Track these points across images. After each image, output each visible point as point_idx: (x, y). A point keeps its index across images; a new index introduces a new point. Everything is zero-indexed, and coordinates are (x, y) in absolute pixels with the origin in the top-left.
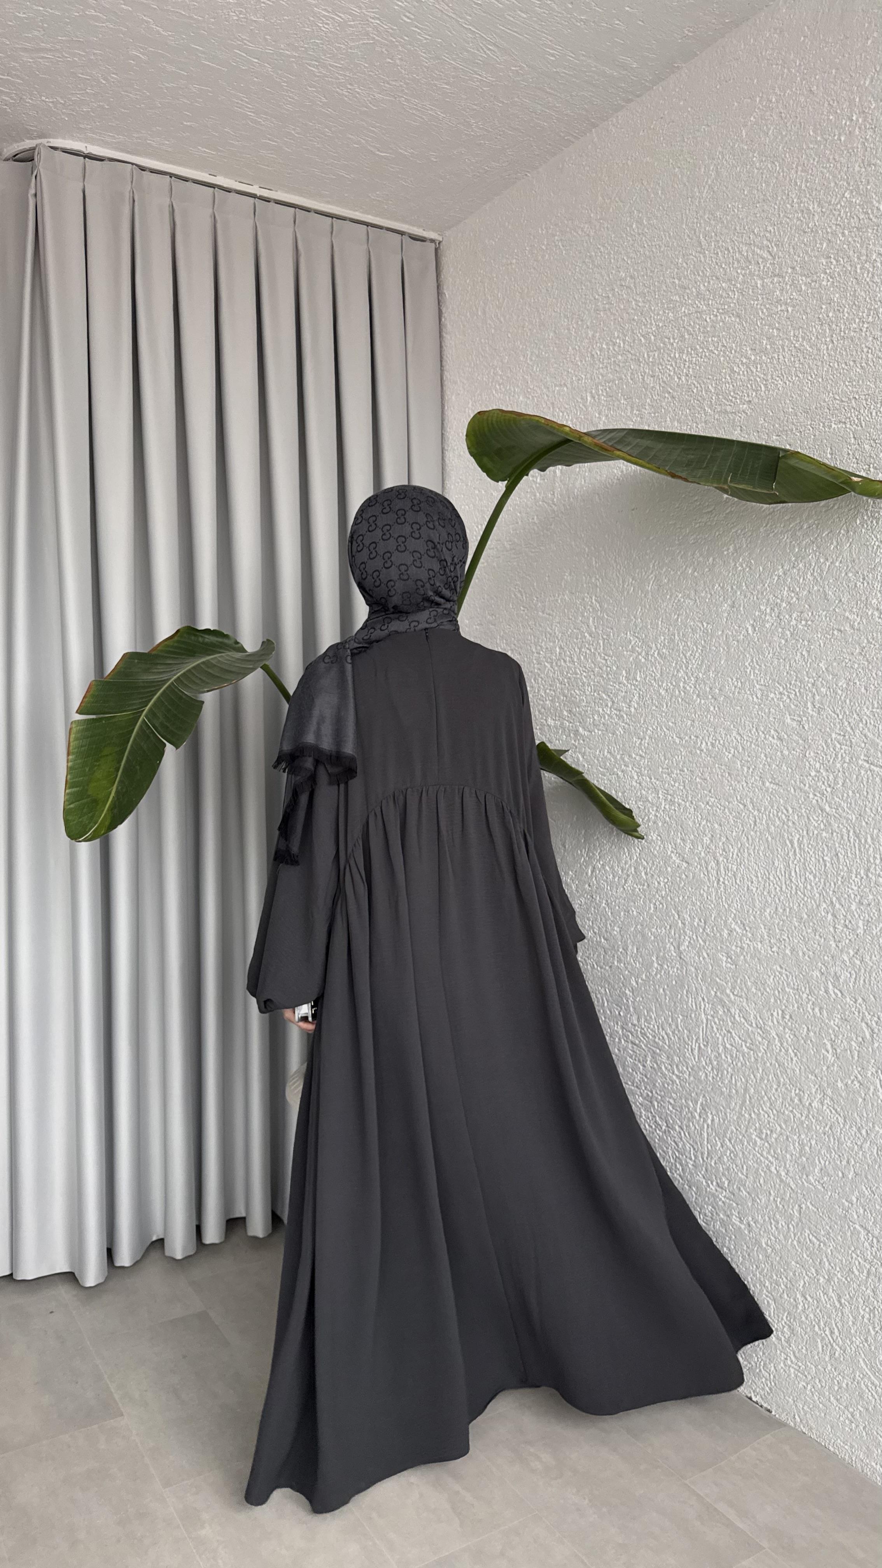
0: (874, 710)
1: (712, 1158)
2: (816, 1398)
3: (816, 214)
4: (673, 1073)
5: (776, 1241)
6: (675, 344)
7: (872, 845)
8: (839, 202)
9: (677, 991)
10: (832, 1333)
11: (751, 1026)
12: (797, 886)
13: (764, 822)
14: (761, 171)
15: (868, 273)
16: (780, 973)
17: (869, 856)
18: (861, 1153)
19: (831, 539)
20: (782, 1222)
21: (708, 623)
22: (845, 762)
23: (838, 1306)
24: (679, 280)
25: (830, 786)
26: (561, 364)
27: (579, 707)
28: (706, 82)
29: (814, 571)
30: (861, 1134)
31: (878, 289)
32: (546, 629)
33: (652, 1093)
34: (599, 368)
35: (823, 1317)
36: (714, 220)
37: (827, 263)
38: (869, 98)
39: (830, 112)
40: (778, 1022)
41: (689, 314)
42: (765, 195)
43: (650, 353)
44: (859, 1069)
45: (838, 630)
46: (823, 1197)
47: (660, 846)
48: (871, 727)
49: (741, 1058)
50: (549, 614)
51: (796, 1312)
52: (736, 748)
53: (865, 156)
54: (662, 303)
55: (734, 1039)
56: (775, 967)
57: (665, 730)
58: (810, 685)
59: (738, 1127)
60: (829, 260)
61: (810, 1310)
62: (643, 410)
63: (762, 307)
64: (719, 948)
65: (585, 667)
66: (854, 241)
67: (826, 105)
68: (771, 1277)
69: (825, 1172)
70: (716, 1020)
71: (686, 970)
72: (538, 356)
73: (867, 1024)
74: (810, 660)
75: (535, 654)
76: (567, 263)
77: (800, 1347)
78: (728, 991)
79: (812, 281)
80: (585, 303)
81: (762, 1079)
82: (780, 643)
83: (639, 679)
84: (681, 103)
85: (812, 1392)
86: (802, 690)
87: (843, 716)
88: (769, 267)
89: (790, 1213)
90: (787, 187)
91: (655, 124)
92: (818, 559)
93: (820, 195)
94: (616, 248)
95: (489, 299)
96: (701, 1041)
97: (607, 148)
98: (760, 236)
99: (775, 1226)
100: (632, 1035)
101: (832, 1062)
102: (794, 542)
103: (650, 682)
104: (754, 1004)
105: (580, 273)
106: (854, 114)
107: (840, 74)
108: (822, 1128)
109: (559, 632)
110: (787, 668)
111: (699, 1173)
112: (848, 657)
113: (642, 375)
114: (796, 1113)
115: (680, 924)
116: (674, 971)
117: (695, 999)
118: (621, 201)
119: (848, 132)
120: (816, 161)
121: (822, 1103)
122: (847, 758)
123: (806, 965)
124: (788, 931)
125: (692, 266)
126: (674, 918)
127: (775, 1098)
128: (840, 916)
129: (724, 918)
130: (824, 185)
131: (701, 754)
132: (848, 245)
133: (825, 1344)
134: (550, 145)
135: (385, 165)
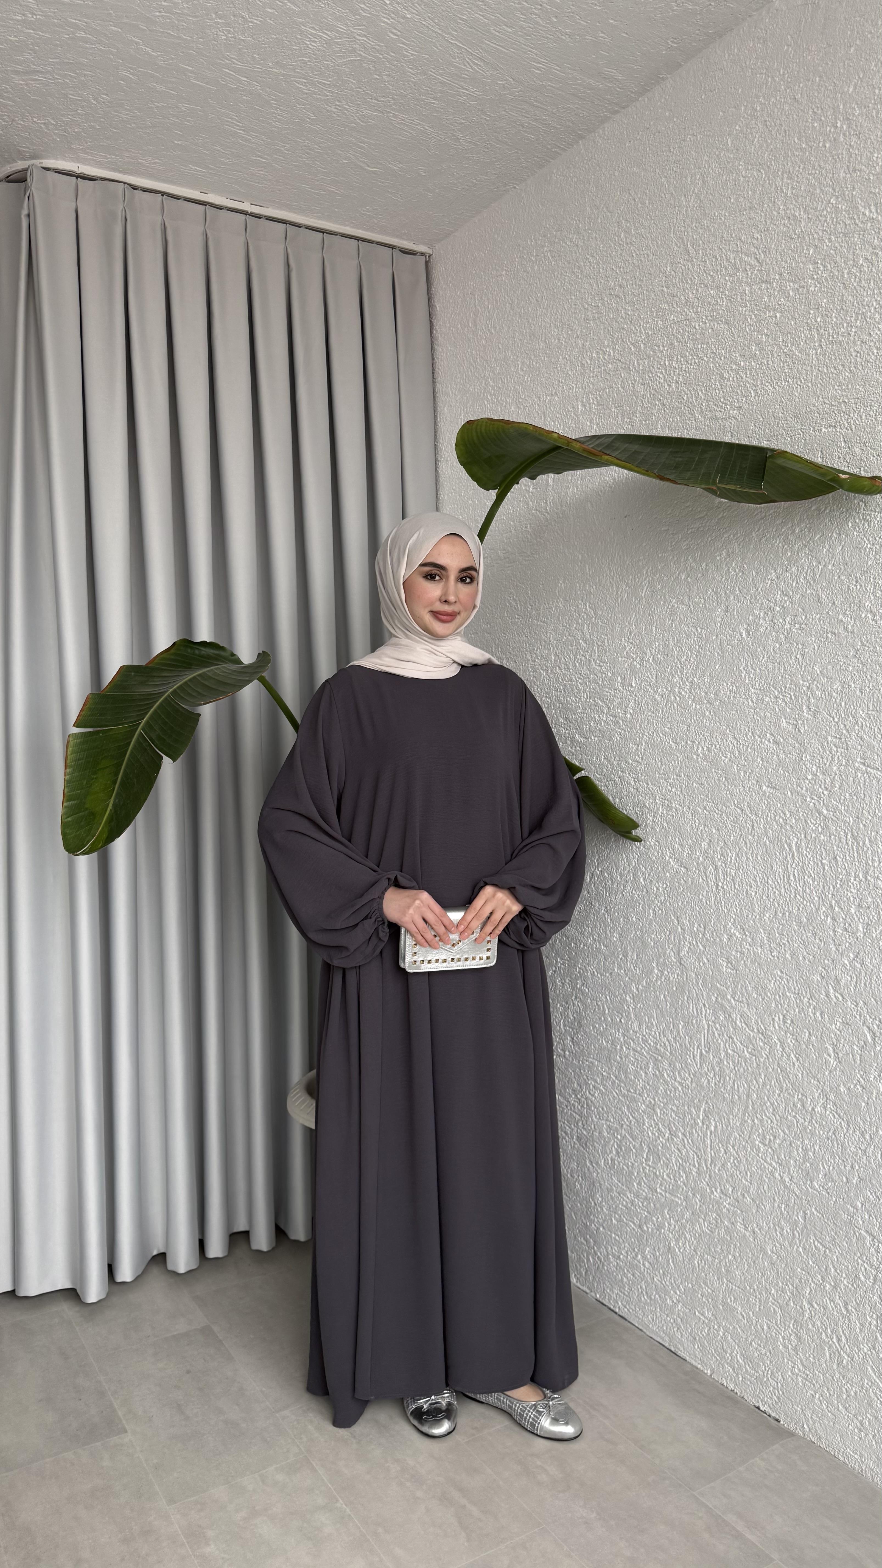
0: (870, 712)
1: (715, 1165)
2: (825, 1407)
3: (802, 220)
4: (675, 1080)
5: (781, 1248)
6: (664, 352)
8: (825, 208)
9: (678, 997)
10: (839, 1340)
11: (753, 1031)
12: (796, 890)
13: (762, 826)
14: (747, 179)
15: (855, 278)
16: (780, 977)
18: (865, 1158)
19: (824, 542)
20: (787, 1229)
21: (702, 628)
22: (841, 765)
23: (845, 1313)
24: (668, 288)
25: (827, 789)
26: (552, 374)
28: (691, 93)
29: (807, 574)
30: (865, 1139)
31: (865, 294)
32: (541, 637)
33: (655, 1101)
34: (589, 377)
35: (830, 1324)
36: (701, 229)
37: (814, 268)
38: (853, 106)
39: (815, 120)
40: (780, 1027)
41: (678, 322)
42: (751, 203)
43: (640, 361)
44: (862, 1073)
45: (832, 633)
46: (827, 1203)
47: (658, 852)
48: (867, 729)
49: (744, 1064)
50: (544, 623)
51: (802, 1320)
52: (732, 753)
53: (850, 163)
54: (651, 311)
55: (736, 1045)
56: (775, 972)
57: (661, 735)
58: (804, 688)
59: (741, 1134)
60: (816, 266)
61: (817, 1317)
62: (634, 418)
63: (751, 313)
64: (719, 953)
65: (581, 674)
66: (841, 246)
67: (811, 113)
68: (777, 1284)
69: (829, 1177)
70: (717, 1025)
71: (687, 976)
72: (529, 366)
73: (869, 1028)
74: (804, 664)
75: (531, 662)
76: (556, 274)
77: (807, 1355)
78: (729, 997)
79: (800, 287)
80: (575, 313)
81: (764, 1084)
82: (774, 647)
83: (634, 685)
84: (667, 114)
85: (820, 1401)
86: (797, 694)
87: (839, 719)
88: (757, 274)
89: (795, 1220)
90: (773, 195)
91: (642, 134)
92: (811, 562)
93: (806, 201)
94: (605, 258)
95: (480, 310)
96: (703, 1047)
97: (595, 159)
98: (747, 243)
99: (780, 1233)
100: (634, 1042)
101: (834, 1066)
102: (786, 546)
103: (646, 688)
104: (755, 1010)
105: (570, 283)
106: (838, 121)
107: (823, 81)
108: (826, 1133)
109: (555, 640)
110: (782, 671)
111: (703, 1180)
112: (842, 660)
113: (632, 383)
114: (799, 1118)
115: (680, 930)
116: (674, 978)
117: (696, 1005)
118: (609, 212)
119: (832, 139)
120: (801, 167)
121: (825, 1108)
122: (844, 761)
123: (806, 969)
124: (788, 935)
125: (680, 275)
126: (673, 924)
127: (778, 1104)
128: (839, 920)
129: (723, 923)
130: (810, 191)
131: (697, 759)
132: (835, 250)
133: (833, 1352)
134: (538, 157)
135: (374, 180)
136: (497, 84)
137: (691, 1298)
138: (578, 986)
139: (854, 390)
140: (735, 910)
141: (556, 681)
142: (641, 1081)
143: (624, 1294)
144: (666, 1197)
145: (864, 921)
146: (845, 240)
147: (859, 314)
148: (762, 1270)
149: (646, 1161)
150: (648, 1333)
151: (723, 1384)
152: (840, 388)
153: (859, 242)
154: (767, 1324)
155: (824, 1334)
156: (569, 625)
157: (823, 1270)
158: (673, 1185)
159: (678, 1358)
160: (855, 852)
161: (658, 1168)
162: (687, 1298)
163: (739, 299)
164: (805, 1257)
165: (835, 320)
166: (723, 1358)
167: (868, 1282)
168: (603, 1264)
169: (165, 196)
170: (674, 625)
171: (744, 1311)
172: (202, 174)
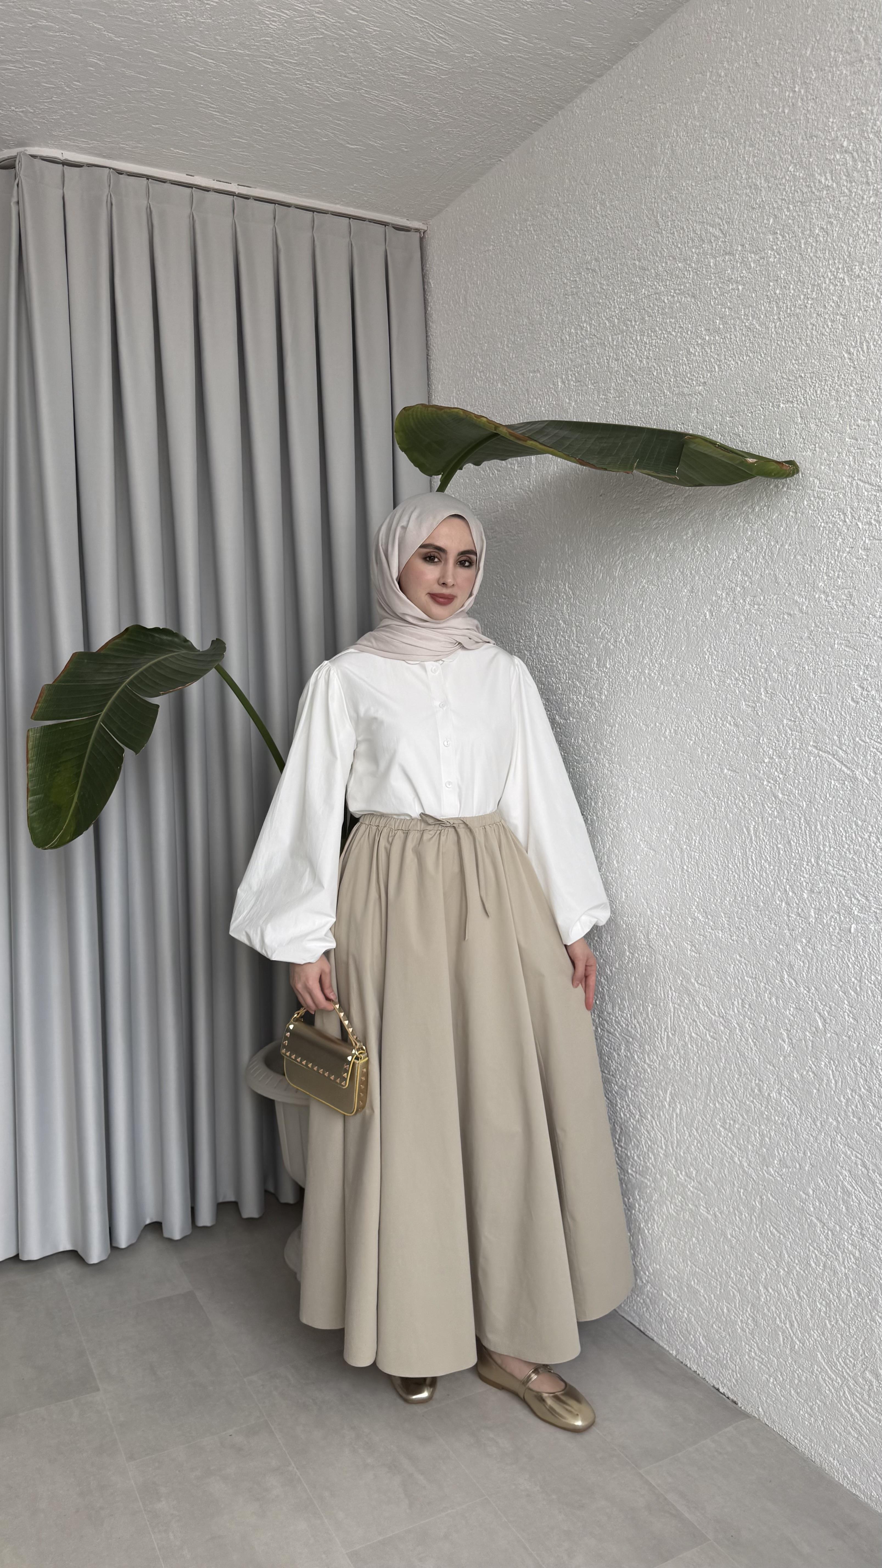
0: (822, 695)
1: (680, 1148)
2: (778, 1391)
3: (763, 189)
4: (645, 1062)
5: (740, 1232)
6: (636, 327)
7: (822, 833)
8: (784, 177)
9: (647, 979)
10: (792, 1325)
11: (714, 1015)
12: (754, 874)
13: (723, 810)
14: (712, 147)
15: (812, 248)
16: (739, 961)
17: (819, 843)
18: (816, 1145)
19: (781, 521)
20: (745, 1214)
21: (670, 609)
22: (795, 748)
23: (797, 1299)
24: (639, 261)
25: (782, 773)
26: (535, 351)
27: (555, 695)
28: (660, 59)
29: (765, 554)
30: (816, 1125)
31: (821, 265)
32: (525, 617)
33: (626, 1082)
34: (568, 353)
35: (783, 1309)
36: (670, 200)
37: (773, 239)
38: (810, 69)
39: (775, 85)
40: (738, 1011)
41: (648, 296)
42: (716, 172)
44: (814, 1060)
45: (788, 614)
46: (782, 1189)
47: (630, 834)
48: (820, 713)
49: (706, 1048)
50: (528, 603)
51: (758, 1304)
52: (696, 735)
53: (807, 128)
54: (624, 286)
55: (699, 1028)
56: (734, 956)
58: (762, 670)
59: (703, 1117)
60: (775, 236)
61: (772, 1302)
63: (715, 286)
64: (684, 936)
65: (560, 654)
66: (799, 215)
67: (771, 78)
68: (736, 1268)
69: (783, 1163)
70: (682, 1009)
71: (655, 958)
72: (514, 343)
73: (819, 1014)
74: (762, 645)
75: (516, 643)
76: (538, 248)
77: (763, 1339)
78: (693, 980)
79: (761, 258)
80: (555, 288)
81: (725, 1068)
82: (735, 628)
83: (608, 667)
84: (639, 82)
85: (774, 1385)
86: (756, 676)
87: (793, 702)
88: (721, 245)
89: (753, 1205)
90: (736, 163)
91: (616, 103)
92: (769, 541)
93: (766, 169)
94: (582, 231)
95: (470, 286)
96: (670, 1030)
97: (573, 130)
98: (712, 214)
99: (739, 1217)
100: (608, 1024)
101: (788, 1051)
102: (747, 525)
103: (619, 669)
104: (716, 993)
105: (550, 258)
106: (797, 86)
107: (783, 44)
108: (780, 1119)
109: (537, 621)
110: (742, 653)
111: (669, 1163)
112: (797, 642)
113: (607, 359)
114: (757, 1103)
115: (649, 913)
116: (644, 960)
117: (663, 988)
118: (586, 184)
119: (791, 104)
120: (762, 135)
121: (780, 1094)
122: (798, 744)
123: (763, 954)
124: (746, 919)
125: (651, 247)
126: (643, 906)
127: (737, 1088)
128: (793, 905)
129: (688, 906)
130: (770, 159)
131: (665, 741)
132: (793, 220)
133: (786, 1337)
134: (518, 129)
135: (357, 157)
136: (465, 56)
137: (658, 1279)
139: (810, 364)
140: (699, 894)
141: (538, 662)
142: (614, 1062)
144: (636, 1178)
145: (815, 906)
146: (802, 208)
147: (815, 285)
148: (722, 1254)
149: (618, 1141)
151: (686, 1365)
152: (797, 362)
153: (815, 211)
154: (727, 1307)
155: (778, 1319)
156: (550, 605)
157: (778, 1255)
158: (642, 1166)
159: (647, 1338)
160: (808, 837)
161: (630, 1149)
163: (704, 272)
164: (761, 1242)
165: (792, 292)
166: (687, 1339)
167: (818, 1269)
169: (149, 180)
170: (644, 606)
171: (706, 1293)
172: (187, 156)
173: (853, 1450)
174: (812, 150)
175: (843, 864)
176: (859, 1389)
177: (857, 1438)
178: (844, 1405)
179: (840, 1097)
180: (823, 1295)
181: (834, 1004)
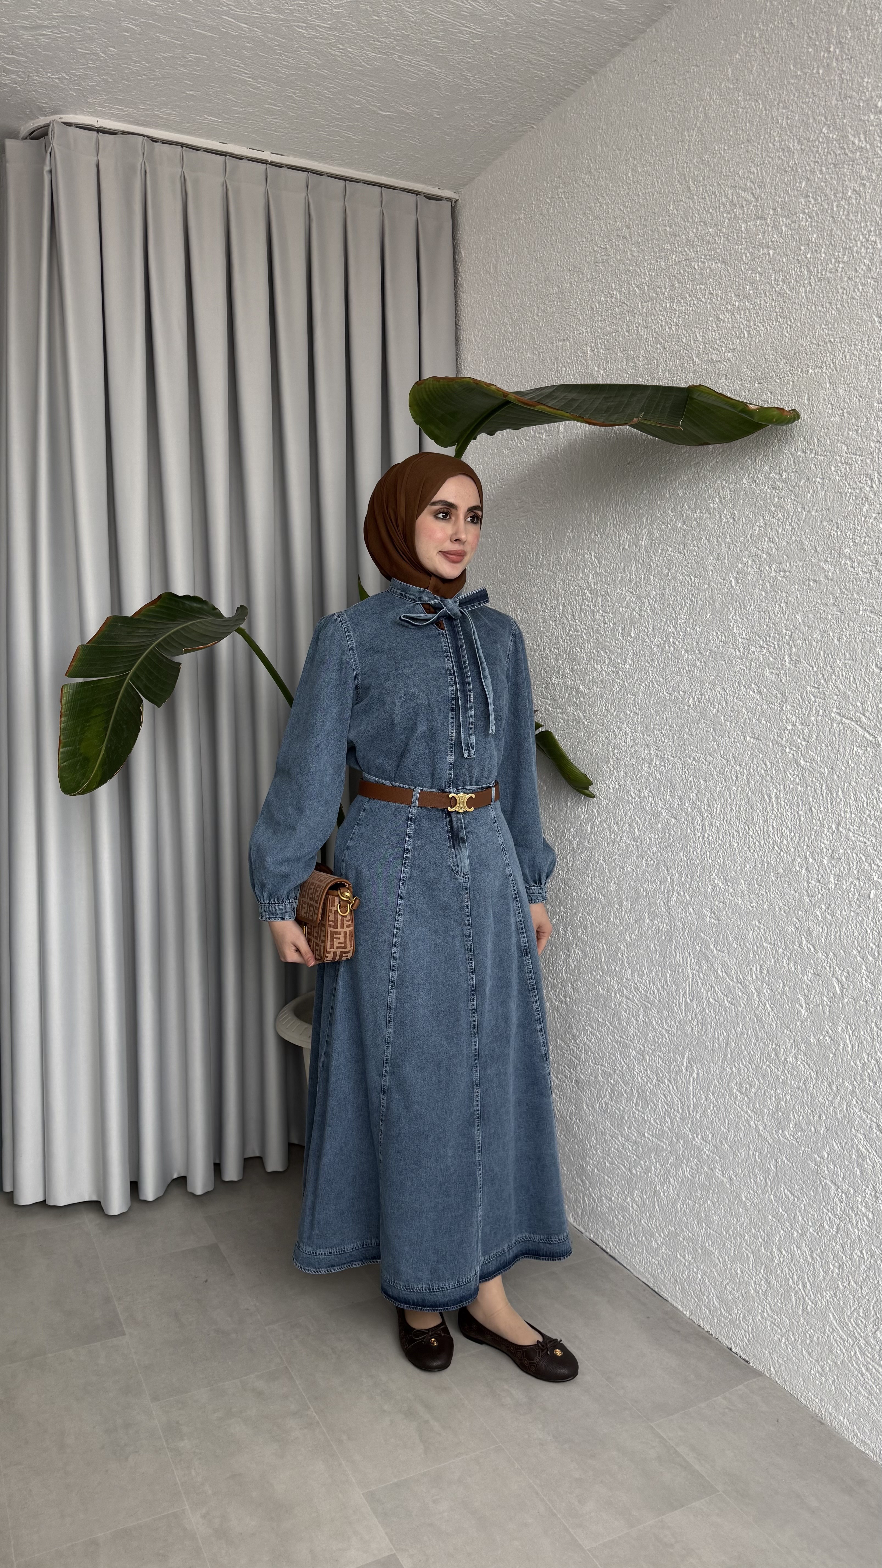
0: (846, 662)
1: (697, 1112)
2: (790, 1351)
3: (795, 152)
4: (663, 1028)
5: (754, 1195)
6: (666, 294)
7: (843, 799)
8: (818, 138)
9: (667, 946)
10: (804, 1287)
11: (732, 980)
12: (774, 841)
13: (745, 777)
14: (745, 110)
15: (844, 210)
16: (758, 927)
17: (840, 810)
18: (832, 1109)
19: (808, 487)
20: (760, 1177)
21: (695, 577)
22: (818, 715)
23: (810, 1261)
24: (670, 227)
25: (805, 739)
26: (564, 319)
27: (580, 665)
28: (695, 21)
29: (792, 521)
30: (832, 1089)
31: (853, 228)
32: (551, 586)
33: (644, 1047)
34: (598, 321)
35: (796, 1271)
36: (702, 164)
37: (806, 202)
38: (846, 28)
39: (810, 45)
40: (757, 978)
41: (679, 262)
42: (749, 135)
43: (644, 304)
44: (830, 1025)
45: (813, 580)
47: (651, 802)
49: (724, 1014)
50: (554, 572)
51: (772, 1266)
52: (720, 703)
53: (842, 89)
54: (655, 252)
55: (717, 994)
56: (754, 923)
57: (656, 686)
58: (787, 637)
59: (720, 1081)
60: (807, 199)
61: (785, 1263)
62: (637, 362)
63: (746, 251)
64: (704, 903)
65: (585, 624)
66: (831, 178)
67: (806, 38)
68: (750, 1230)
69: (799, 1127)
70: (701, 975)
71: (674, 925)
72: (544, 311)
73: (837, 979)
74: (788, 612)
76: (569, 216)
77: (776, 1300)
78: (712, 947)
79: (792, 222)
81: (742, 1033)
82: (761, 595)
83: (633, 636)
84: (673, 45)
85: (786, 1345)
86: (780, 643)
87: (817, 668)
88: (752, 209)
89: (768, 1168)
90: (769, 126)
91: (649, 67)
92: (796, 508)
93: (799, 132)
94: (613, 198)
95: (501, 255)
96: (688, 996)
97: (606, 95)
98: (744, 178)
99: (754, 1180)
100: (627, 990)
101: (805, 1017)
102: (774, 492)
103: (643, 638)
104: (735, 959)
105: (581, 226)
106: (832, 45)
108: (797, 1083)
109: (562, 590)
110: (767, 620)
111: (686, 1127)
112: (822, 608)
113: (637, 327)
114: (773, 1068)
115: (669, 880)
116: (663, 927)
117: (683, 954)
118: (618, 149)
119: (826, 64)
120: (796, 96)
121: (796, 1058)
122: (821, 711)
123: (782, 920)
124: (766, 886)
125: (682, 213)
126: (664, 873)
127: (754, 1053)
128: (813, 871)
129: (708, 874)
130: (803, 121)
131: (688, 709)
132: (825, 182)
133: (799, 1298)
134: (551, 95)
135: (390, 124)
136: (498, 20)
137: (673, 1241)
138: (579, 934)
139: (840, 329)
140: (719, 861)
141: (563, 630)
142: (632, 1028)
143: (615, 1235)
144: (653, 1142)
145: (835, 872)
146: (835, 171)
147: (846, 248)
148: (737, 1216)
149: (635, 1106)
150: (635, 1274)
151: (700, 1326)
152: (827, 327)
153: (848, 173)
154: (741, 1269)
155: (791, 1280)
156: (576, 575)
157: (792, 1218)
158: (659, 1130)
159: (660, 1298)
160: (829, 803)
161: (646, 1113)
162: (670, 1240)
165: (823, 255)
166: (700, 1300)
167: (832, 1231)
168: (597, 1204)
169: (184, 148)
170: (670, 574)
171: (721, 1255)
172: (220, 123)
173: (863, 1409)
174: (846, 111)
175: (863, 831)
176: (870, 1349)
177: (868, 1398)
178: (855, 1365)
179: (856, 1062)
180: (836, 1256)
181: (851, 970)
